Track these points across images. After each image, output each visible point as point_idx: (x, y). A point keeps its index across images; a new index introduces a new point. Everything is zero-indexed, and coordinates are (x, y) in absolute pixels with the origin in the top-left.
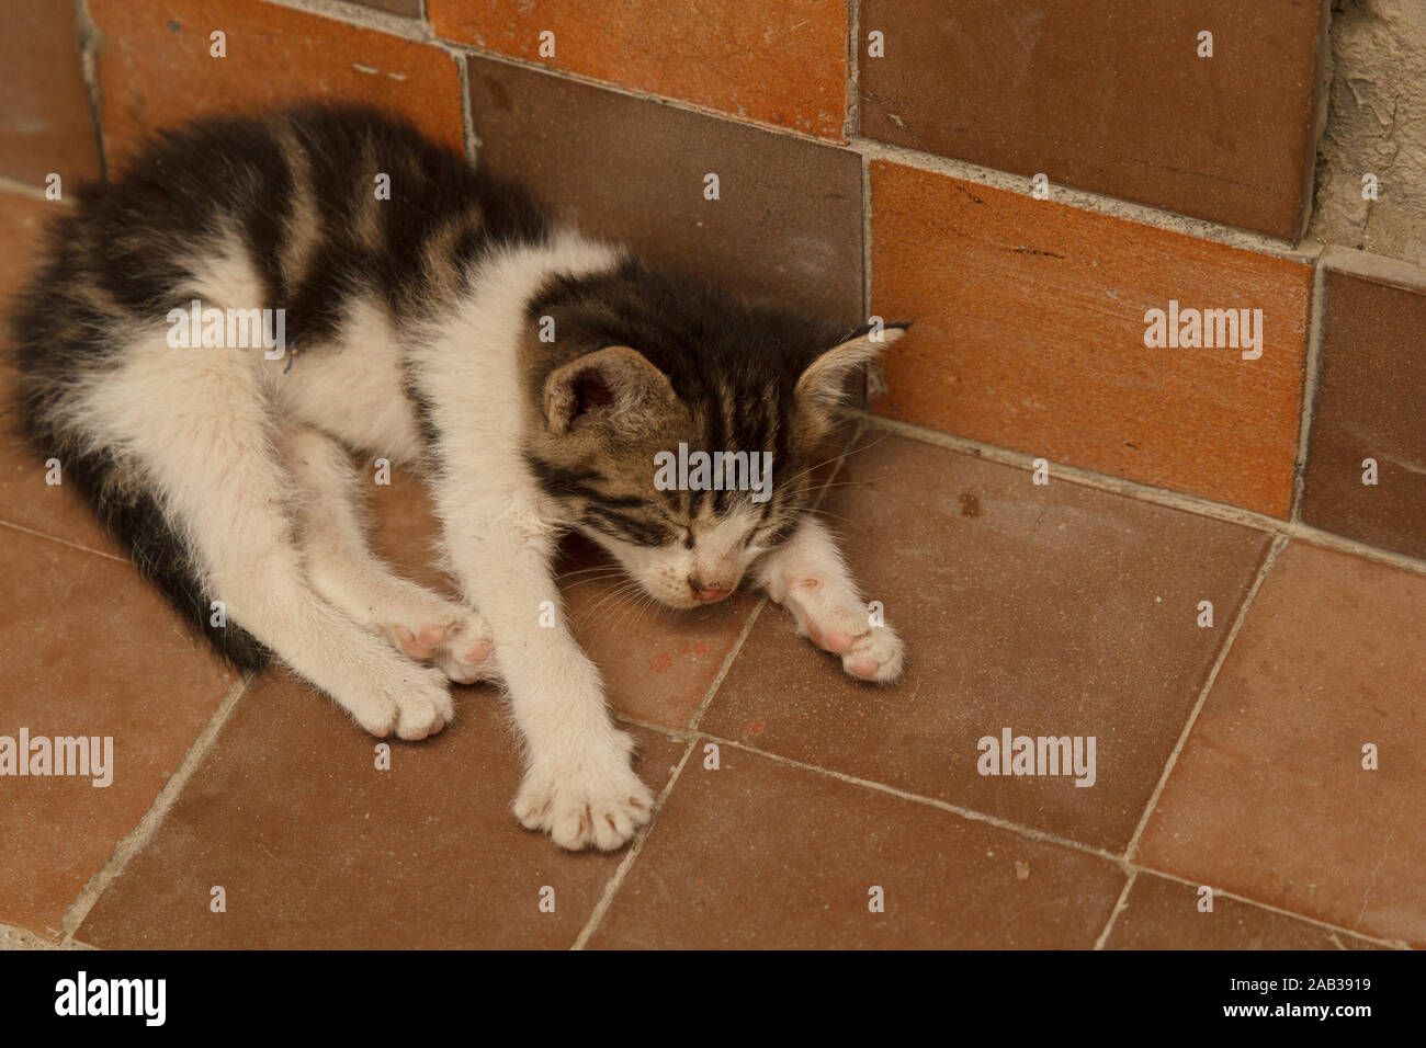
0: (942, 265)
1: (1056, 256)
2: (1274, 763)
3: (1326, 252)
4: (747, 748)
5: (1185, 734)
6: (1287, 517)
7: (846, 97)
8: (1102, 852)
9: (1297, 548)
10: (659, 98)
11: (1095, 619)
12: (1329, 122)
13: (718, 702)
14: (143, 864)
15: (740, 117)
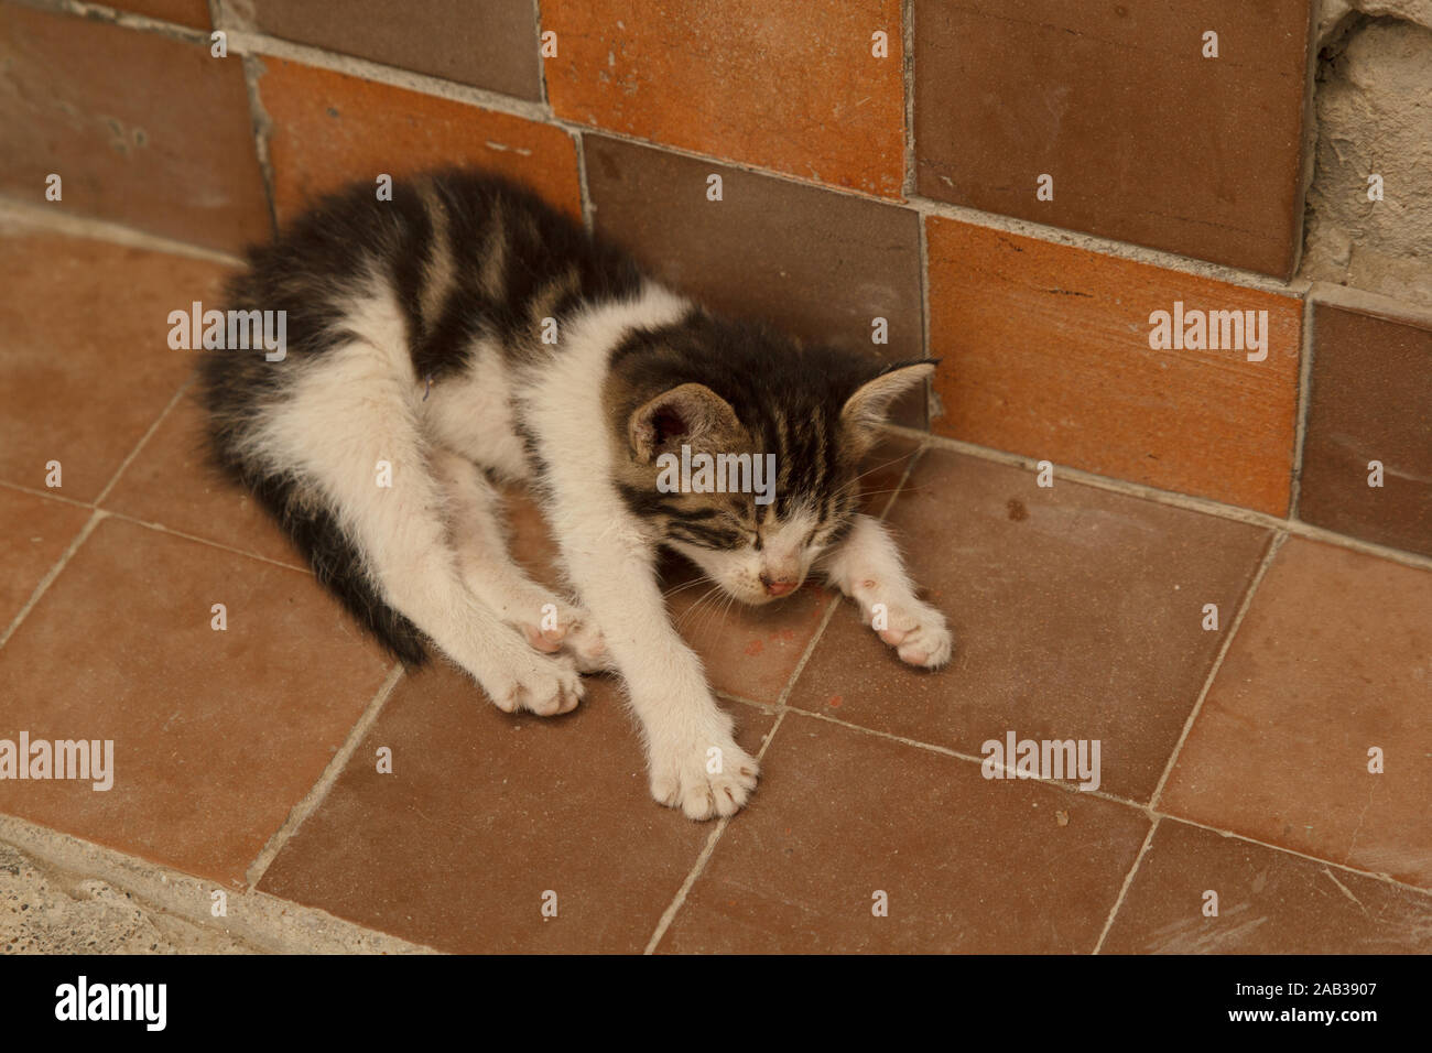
0: (990, 305)
1: (1085, 295)
2: (1276, 725)
3: (1314, 288)
4: (828, 719)
5: (1200, 701)
6: (1285, 516)
7: (905, 162)
8: (1130, 802)
9: (1295, 542)
10: (745, 166)
11: (1123, 605)
12: (1315, 177)
13: (804, 680)
14: (314, 824)
15: (815, 181)
